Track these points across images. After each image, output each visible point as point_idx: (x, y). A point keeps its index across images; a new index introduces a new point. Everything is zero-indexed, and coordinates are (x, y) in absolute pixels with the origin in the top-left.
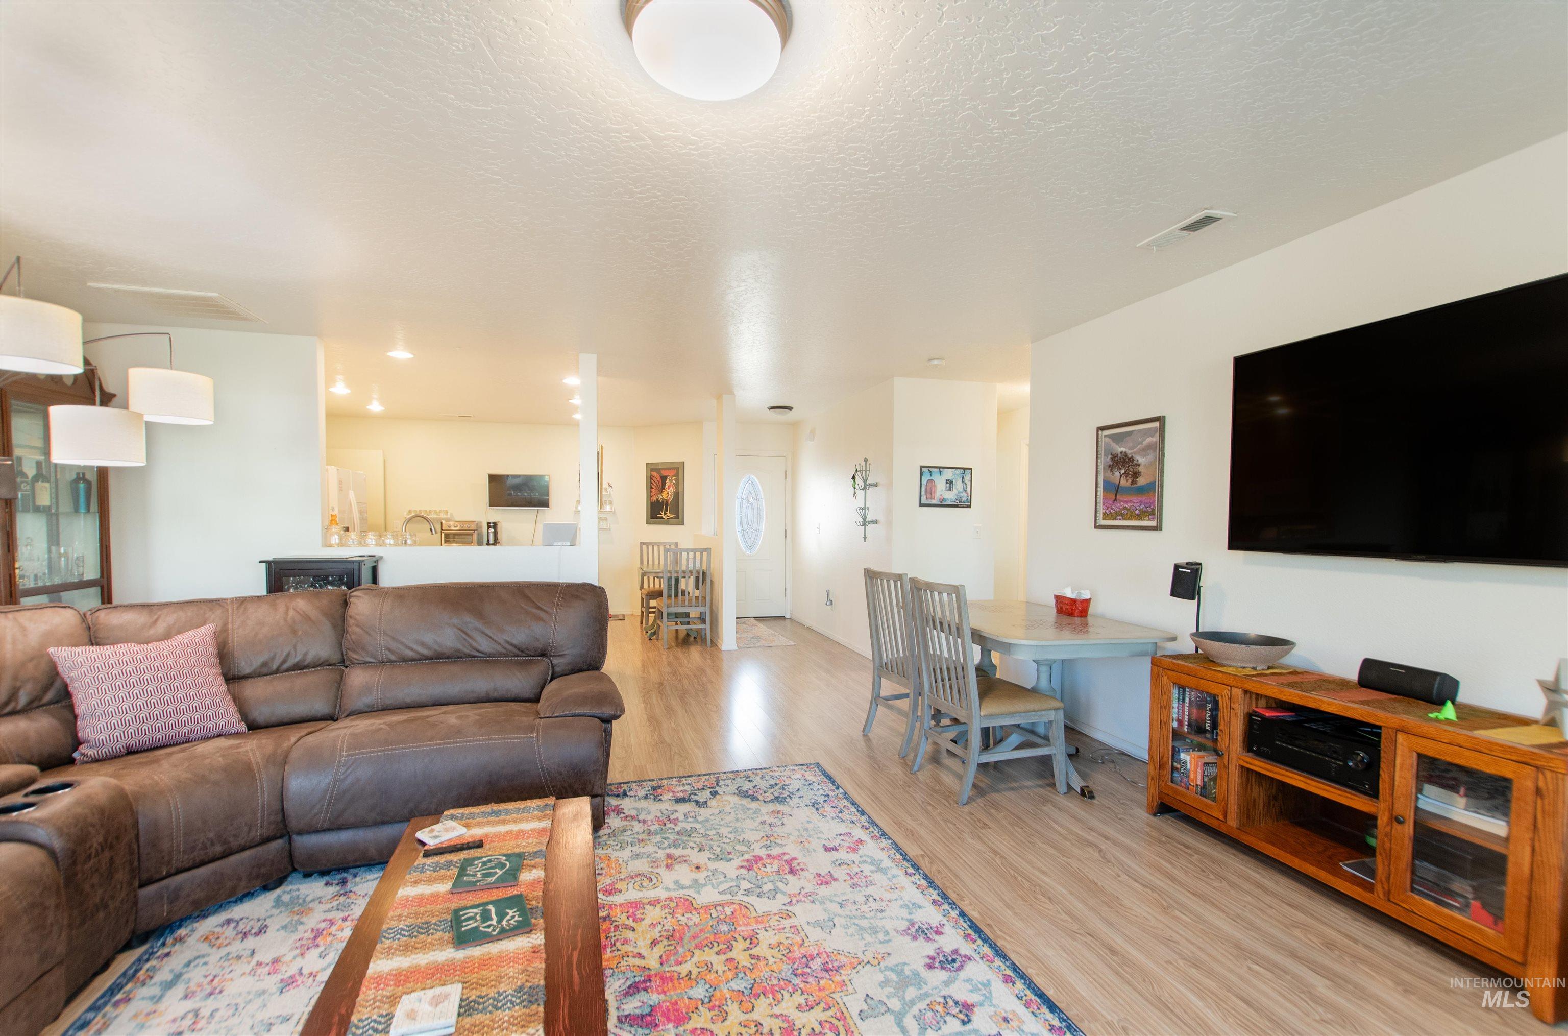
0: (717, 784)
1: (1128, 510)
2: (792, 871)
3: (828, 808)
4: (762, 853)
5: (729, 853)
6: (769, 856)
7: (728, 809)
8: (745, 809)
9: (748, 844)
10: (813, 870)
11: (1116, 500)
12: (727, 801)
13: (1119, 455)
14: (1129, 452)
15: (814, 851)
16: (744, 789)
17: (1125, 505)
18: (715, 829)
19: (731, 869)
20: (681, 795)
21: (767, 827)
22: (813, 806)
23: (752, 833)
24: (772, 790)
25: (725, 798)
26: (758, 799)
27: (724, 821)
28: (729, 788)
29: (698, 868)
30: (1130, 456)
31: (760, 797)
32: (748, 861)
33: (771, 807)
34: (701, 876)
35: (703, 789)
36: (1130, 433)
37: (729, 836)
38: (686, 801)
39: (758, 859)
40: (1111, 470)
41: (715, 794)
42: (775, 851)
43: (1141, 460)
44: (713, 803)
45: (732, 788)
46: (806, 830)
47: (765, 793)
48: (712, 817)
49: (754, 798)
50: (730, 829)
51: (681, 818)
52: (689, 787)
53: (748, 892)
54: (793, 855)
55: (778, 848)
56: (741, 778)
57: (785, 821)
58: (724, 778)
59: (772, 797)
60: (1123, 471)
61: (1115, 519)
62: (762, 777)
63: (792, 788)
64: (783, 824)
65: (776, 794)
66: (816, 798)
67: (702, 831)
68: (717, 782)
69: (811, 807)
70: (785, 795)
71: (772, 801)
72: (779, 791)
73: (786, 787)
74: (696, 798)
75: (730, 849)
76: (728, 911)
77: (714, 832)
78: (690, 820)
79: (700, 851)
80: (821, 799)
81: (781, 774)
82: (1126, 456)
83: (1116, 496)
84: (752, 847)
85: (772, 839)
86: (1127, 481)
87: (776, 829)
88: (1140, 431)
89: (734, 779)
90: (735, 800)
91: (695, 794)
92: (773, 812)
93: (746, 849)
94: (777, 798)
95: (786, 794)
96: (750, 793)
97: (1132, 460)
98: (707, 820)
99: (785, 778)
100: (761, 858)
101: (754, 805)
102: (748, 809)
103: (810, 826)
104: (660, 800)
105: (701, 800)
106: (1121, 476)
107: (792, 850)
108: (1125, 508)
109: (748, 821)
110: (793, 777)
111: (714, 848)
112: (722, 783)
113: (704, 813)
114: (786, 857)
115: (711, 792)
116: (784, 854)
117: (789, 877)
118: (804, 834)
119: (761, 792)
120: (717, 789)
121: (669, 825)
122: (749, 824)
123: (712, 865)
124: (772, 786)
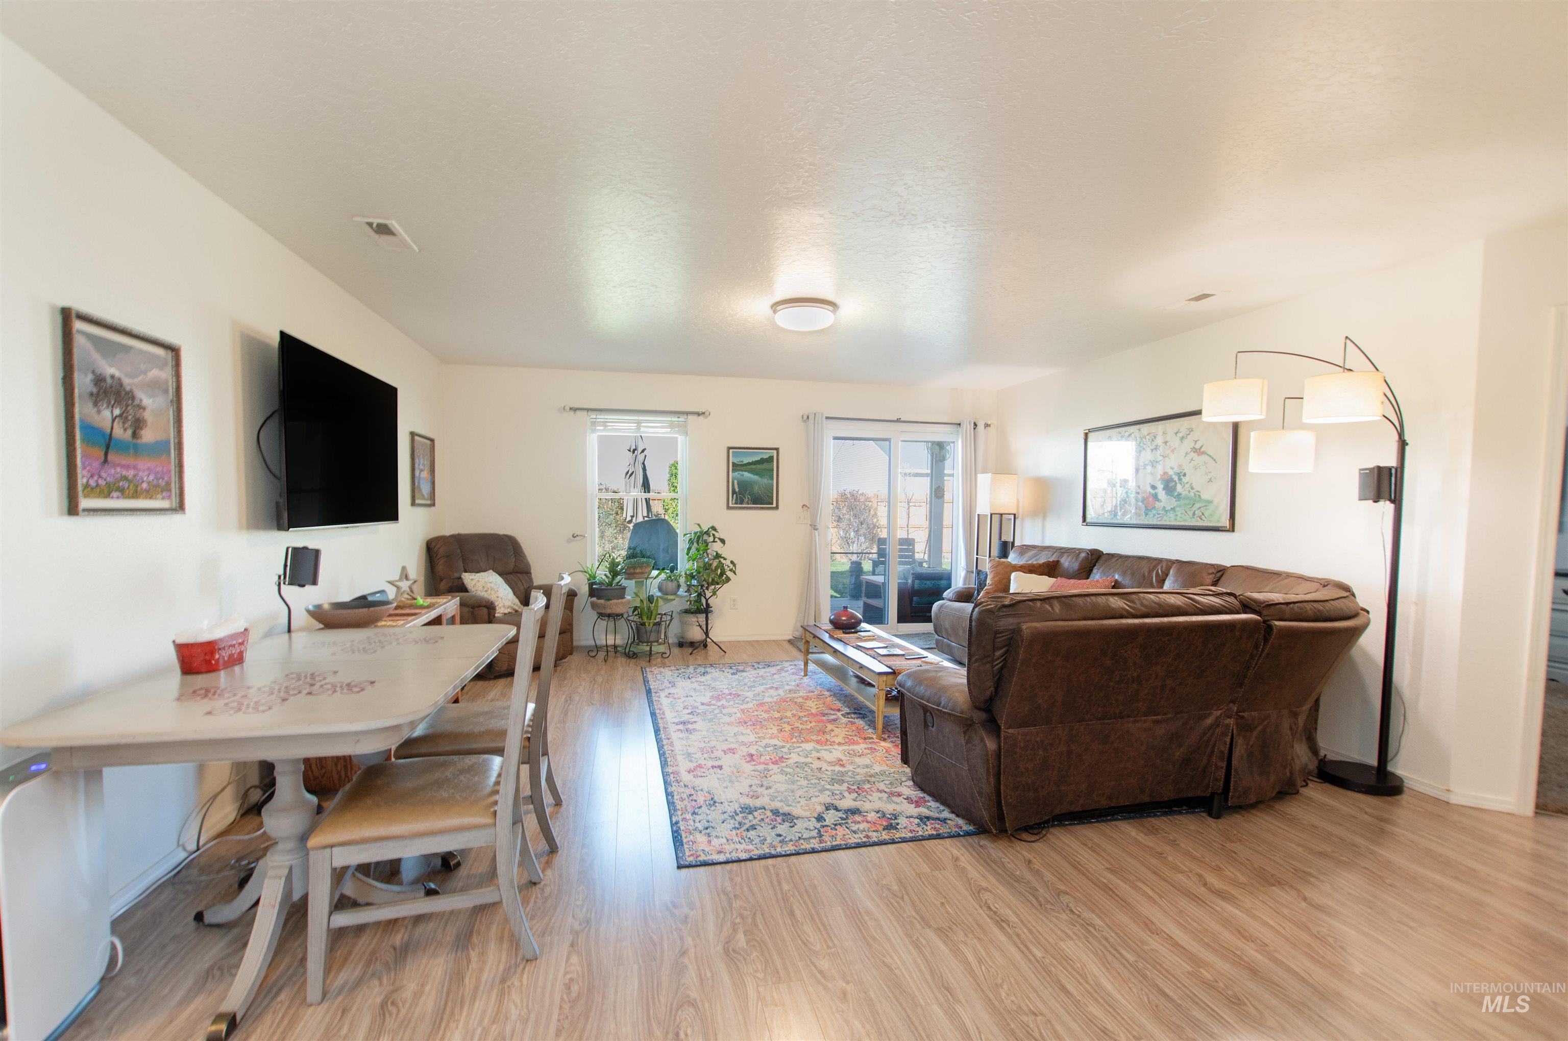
0: (819, 831)
1: (130, 481)
2: (752, 755)
3: (701, 799)
4: (771, 766)
5: (797, 767)
6: (767, 764)
7: (803, 802)
8: (785, 801)
9: (782, 772)
10: (737, 756)
11: (106, 461)
12: (805, 810)
13: (109, 381)
14: (126, 381)
15: (730, 766)
16: (787, 824)
17: (124, 473)
18: (812, 784)
19: (794, 758)
20: (857, 818)
21: (765, 783)
22: (715, 802)
23: (778, 779)
24: (754, 822)
25: (808, 814)
26: (771, 811)
27: (804, 790)
28: (805, 825)
29: (819, 759)
30: (128, 388)
31: (769, 814)
32: (783, 762)
33: (758, 803)
34: (814, 754)
35: (836, 825)
36: (127, 349)
37: (799, 779)
38: (848, 810)
39: (775, 763)
40: (95, 404)
41: (820, 818)
42: (762, 767)
43: (147, 401)
44: (820, 809)
45: (800, 825)
46: (731, 781)
47: (763, 819)
48: (817, 794)
49: (776, 812)
50: (799, 783)
51: (846, 794)
52: (854, 829)
53: (783, 747)
54: (747, 764)
55: (759, 769)
56: (791, 840)
57: (748, 789)
58: (812, 841)
59: (756, 814)
60: (117, 412)
61: (108, 495)
62: (763, 841)
63: (731, 824)
64: (751, 786)
65: (751, 817)
66: (708, 812)
67: (823, 783)
68: (820, 835)
69: (717, 801)
70: (741, 815)
71: (756, 809)
72: (746, 821)
73: (737, 825)
74: (840, 814)
75: (798, 770)
76: (794, 740)
77: (813, 781)
78: (838, 792)
79: (821, 768)
80: (704, 809)
81: (738, 846)
82: (121, 385)
83: (106, 454)
84: (779, 770)
85: (762, 775)
86: (125, 430)
87: (757, 782)
88: (141, 352)
89: (799, 838)
90: (796, 811)
91: (842, 819)
92: (758, 797)
93: (784, 769)
94: (750, 813)
95: (739, 818)
96: (779, 819)
97: (130, 396)
98: (821, 791)
99: (736, 839)
100: (773, 763)
101: (777, 805)
102: (781, 801)
103: (726, 784)
104: (878, 812)
105: (832, 811)
106: (113, 420)
107: (748, 768)
108: (125, 478)
109: (782, 789)
110: (724, 840)
111: (809, 770)
112: (815, 833)
113: (826, 798)
114: (754, 763)
115: (825, 821)
116: (755, 765)
117: (754, 752)
118: (734, 778)
119: (767, 820)
120: (818, 825)
121: (855, 787)
122: (782, 787)
123: (809, 760)
124: (753, 827)
